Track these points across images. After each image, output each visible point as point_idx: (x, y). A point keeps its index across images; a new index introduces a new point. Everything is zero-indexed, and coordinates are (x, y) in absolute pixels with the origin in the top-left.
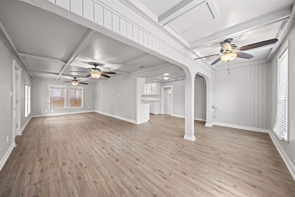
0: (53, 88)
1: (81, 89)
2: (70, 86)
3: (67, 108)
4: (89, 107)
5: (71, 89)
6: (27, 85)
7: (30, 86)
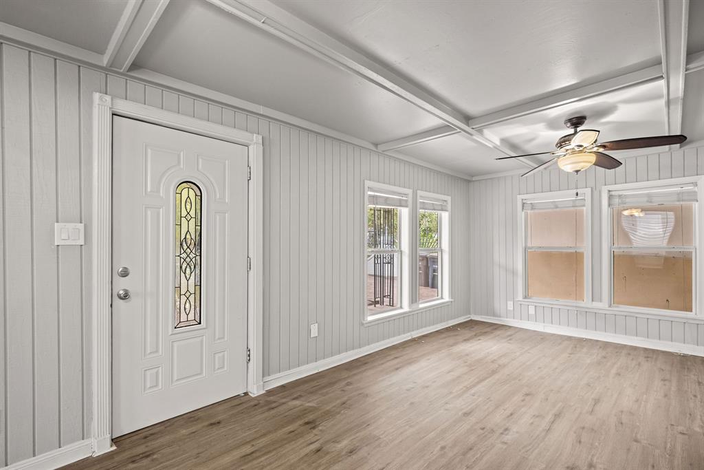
0: (533, 207)
1: (684, 197)
2: (611, 187)
3: (597, 305)
5: (616, 201)
6: (407, 206)
7: (449, 207)
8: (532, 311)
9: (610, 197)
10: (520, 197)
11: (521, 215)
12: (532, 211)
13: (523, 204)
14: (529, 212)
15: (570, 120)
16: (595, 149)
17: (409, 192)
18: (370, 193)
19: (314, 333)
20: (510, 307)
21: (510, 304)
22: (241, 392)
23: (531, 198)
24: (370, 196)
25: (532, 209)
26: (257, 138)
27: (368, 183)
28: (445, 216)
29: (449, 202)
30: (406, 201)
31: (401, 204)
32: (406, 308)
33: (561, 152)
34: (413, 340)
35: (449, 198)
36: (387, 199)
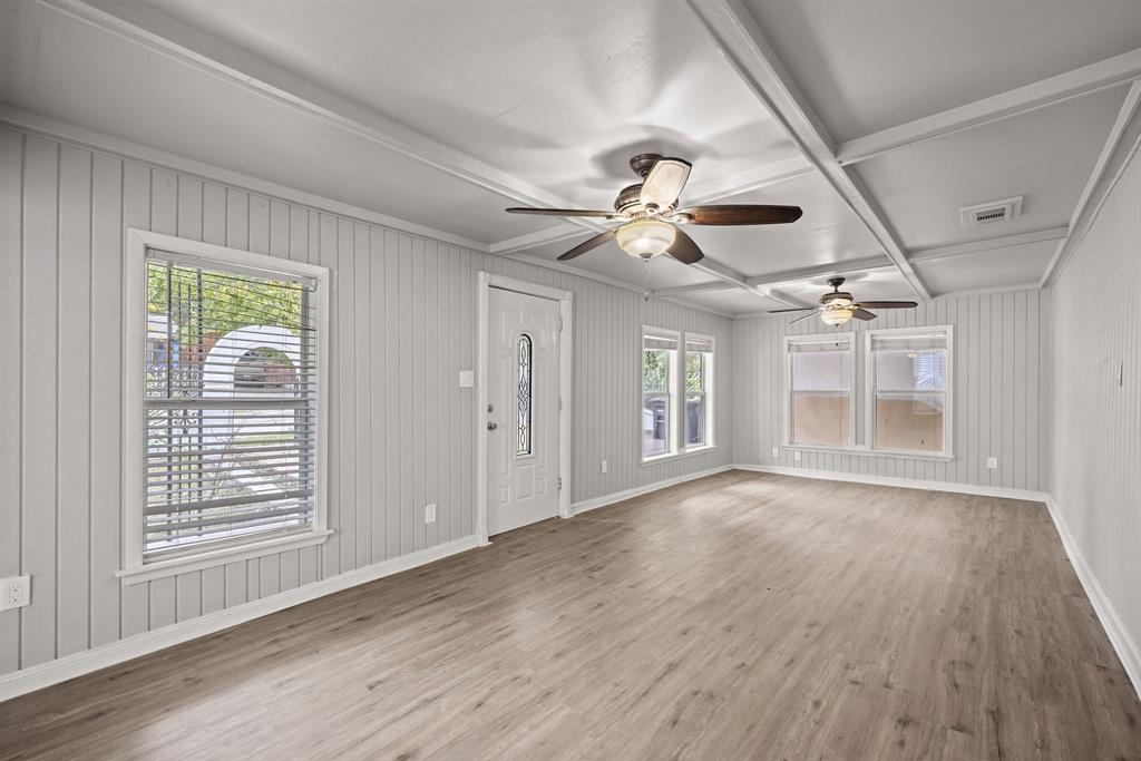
0: (799, 349)
1: (936, 344)
2: (874, 332)
3: (860, 448)
4: (992, 463)
5: (878, 345)
6: (675, 349)
7: (714, 349)
8: (797, 456)
9: (873, 341)
10: (786, 339)
11: (787, 356)
12: (799, 354)
13: (790, 345)
14: (795, 354)
15: (832, 280)
16: (851, 307)
17: (678, 333)
18: (647, 337)
19: (604, 470)
20: (775, 454)
21: (775, 450)
22: (554, 515)
23: (797, 340)
24: (646, 340)
25: (799, 351)
26: (569, 294)
27: (645, 328)
28: (709, 357)
29: (714, 341)
30: (675, 343)
31: (671, 346)
32: (674, 452)
33: (823, 308)
34: (682, 484)
35: (713, 339)
36: (658, 341)
